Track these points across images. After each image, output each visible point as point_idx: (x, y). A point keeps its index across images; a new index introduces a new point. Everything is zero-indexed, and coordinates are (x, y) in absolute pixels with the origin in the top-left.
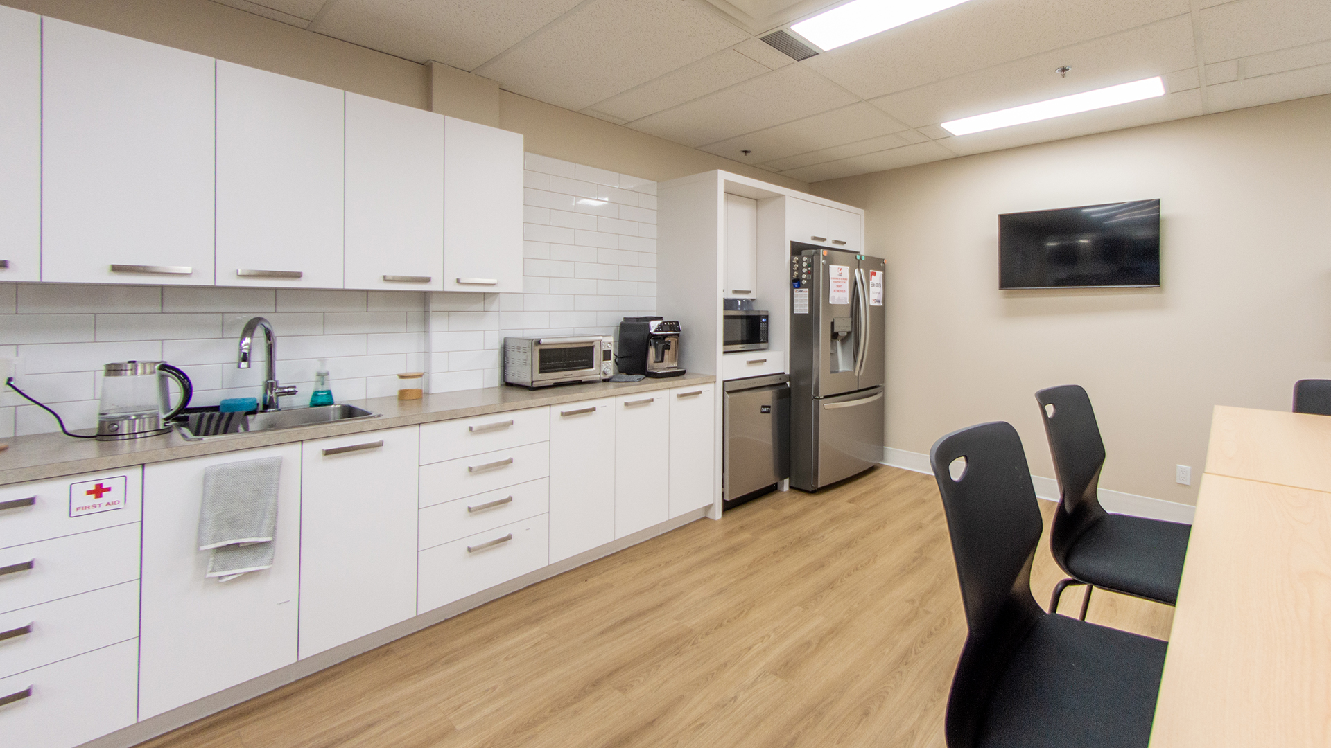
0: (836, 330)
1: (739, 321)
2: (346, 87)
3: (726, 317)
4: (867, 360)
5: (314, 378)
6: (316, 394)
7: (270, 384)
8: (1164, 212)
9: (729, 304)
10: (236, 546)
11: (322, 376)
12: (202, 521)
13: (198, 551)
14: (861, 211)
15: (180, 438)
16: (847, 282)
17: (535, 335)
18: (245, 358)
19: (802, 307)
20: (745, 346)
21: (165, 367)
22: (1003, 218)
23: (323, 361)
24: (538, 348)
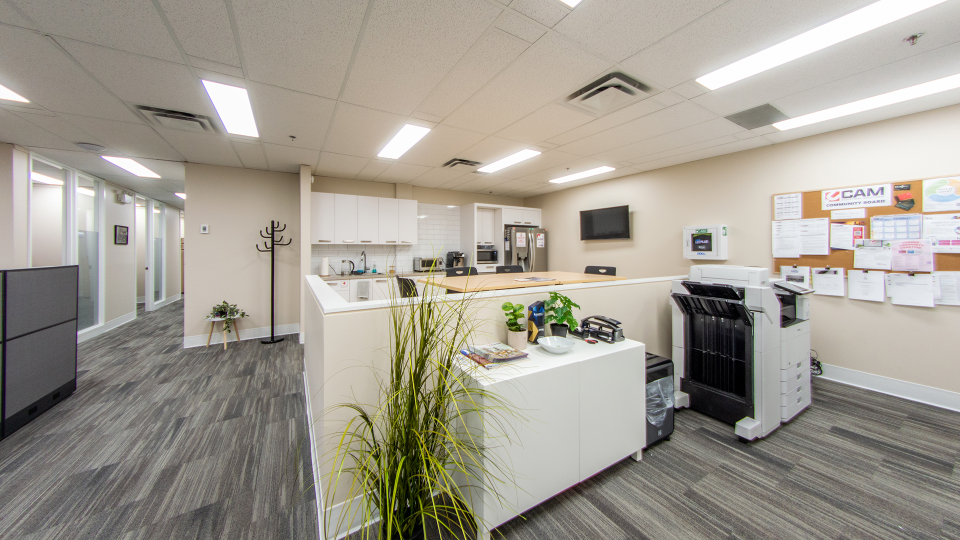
0: (519, 256)
1: (489, 253)
2: (379, 197)
3: (478, 252)
4: (535, 266)
5: (373, 266)
6: (373, 270)
7: (365, 267)
8: (630, 210)
9: (479, 247)
10: (362, 298)
11: (375, 266)
12: (358, 292)
13: (358, 298)
14: (540, 210)
15: (353, 276)
16: (525, 239)
17: (420, 257)
18: (362, 260)
19: (508, 249)
20: (491, 262)
21: (350, 261)
22: (581, 212)
23: (374, 262)
24: (421, 260)
